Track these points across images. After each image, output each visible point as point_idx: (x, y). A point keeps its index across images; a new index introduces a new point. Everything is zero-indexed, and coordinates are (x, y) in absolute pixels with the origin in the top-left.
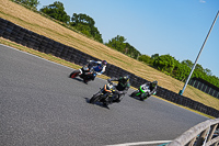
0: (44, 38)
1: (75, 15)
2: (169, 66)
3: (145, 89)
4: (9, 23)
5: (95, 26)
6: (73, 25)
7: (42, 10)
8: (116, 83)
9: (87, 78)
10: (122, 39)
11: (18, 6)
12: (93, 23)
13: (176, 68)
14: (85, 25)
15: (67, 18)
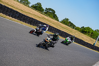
0: (33, 19)
1: (46, 8)
2: (89, 32)
3: (69, 39)
4: (17, 12)
5: (55, 13)
6: (46, 13)
7: (32, 6)
8: (52, 37)
9: (38, 33)
10: (68, 20)
11: (21, 4)
12: (55, 12)
13: (92, 33)
14: (51, 13)
15: (43, 10)
